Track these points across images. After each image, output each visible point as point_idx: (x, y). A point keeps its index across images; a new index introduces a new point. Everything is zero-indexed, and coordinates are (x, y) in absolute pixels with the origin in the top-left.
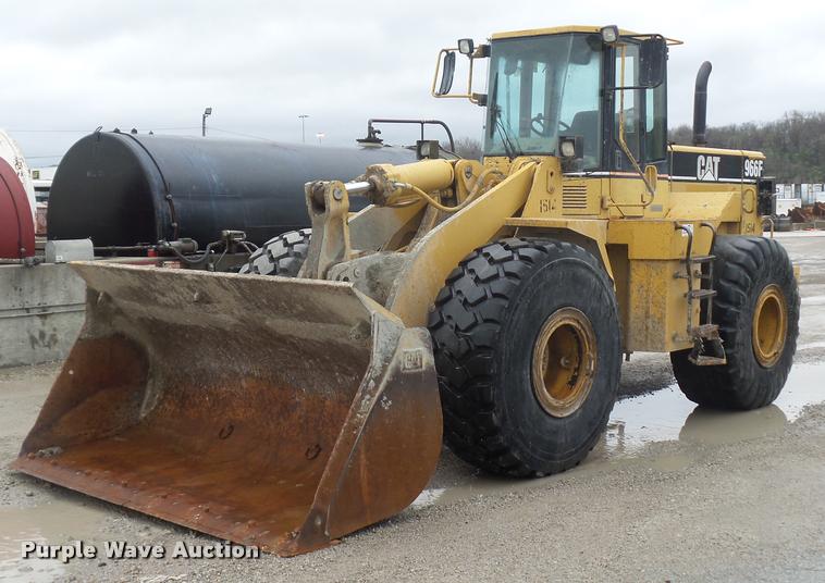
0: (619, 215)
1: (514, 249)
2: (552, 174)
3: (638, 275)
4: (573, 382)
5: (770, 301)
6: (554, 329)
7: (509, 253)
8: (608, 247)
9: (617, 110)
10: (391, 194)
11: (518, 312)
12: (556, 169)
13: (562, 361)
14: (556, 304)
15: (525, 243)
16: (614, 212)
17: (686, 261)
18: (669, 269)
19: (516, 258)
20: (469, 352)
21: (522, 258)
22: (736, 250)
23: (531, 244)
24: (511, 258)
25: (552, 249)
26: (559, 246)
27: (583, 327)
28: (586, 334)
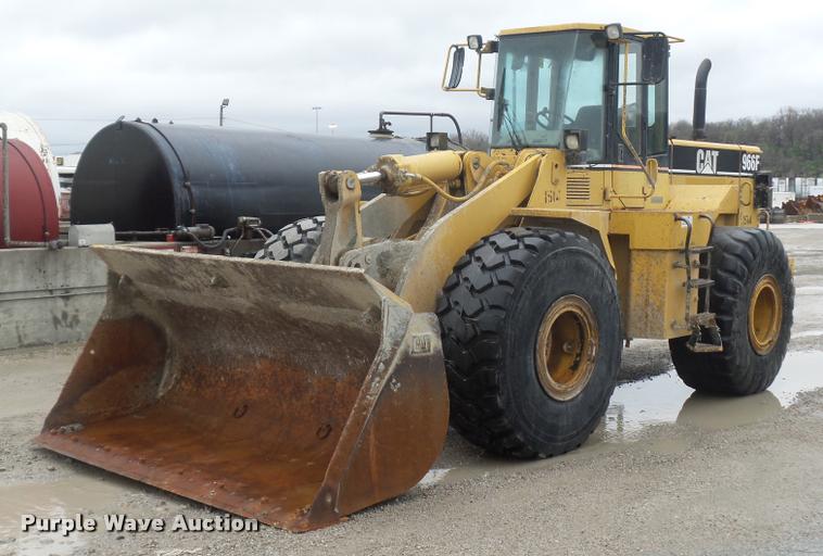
0: (620, 206)
1: (520, 239)
2: (556, 166)
3: (638, 265)
4: (575, 367)
5: (766, 291)
6: (557, 316)
7: (514, 242)
8: (610, 237)
9: (620, 105)
10: (401, 184)
11: (523, 299)
12: (561, 161)
13: (565, 347)
14: (559, 291)
15: (530, 232)
16: (616, 203)
17: (685, 252)
18: (669, 259)
19: (521, 246)
20: (476, 337)
21: (527, 247)
22: (732, 241)
23: (536, 234)
24: (516, 247)
25: (556, 239)
26: (563, 235)
27: (585, 314)
28: (588, 321)
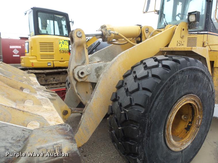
0: (210, 49)
1: (159, 61)
2: (183, 30)
4: (188, 128)
6: (180, 107)
7: (156, 63)
10: (108, 37)
11: (158, 100)
12: (186, 28)
13: (183, 117)
14: (183, 93)
15: (167, 58)
19: (160, 66)
20: (126, 121)
21: (164, 66)
23: (171, 59)
24: (157, 66)
25: (183, 62)
26: (188, 60)
27: (196, 103)
28: (198, 107)
